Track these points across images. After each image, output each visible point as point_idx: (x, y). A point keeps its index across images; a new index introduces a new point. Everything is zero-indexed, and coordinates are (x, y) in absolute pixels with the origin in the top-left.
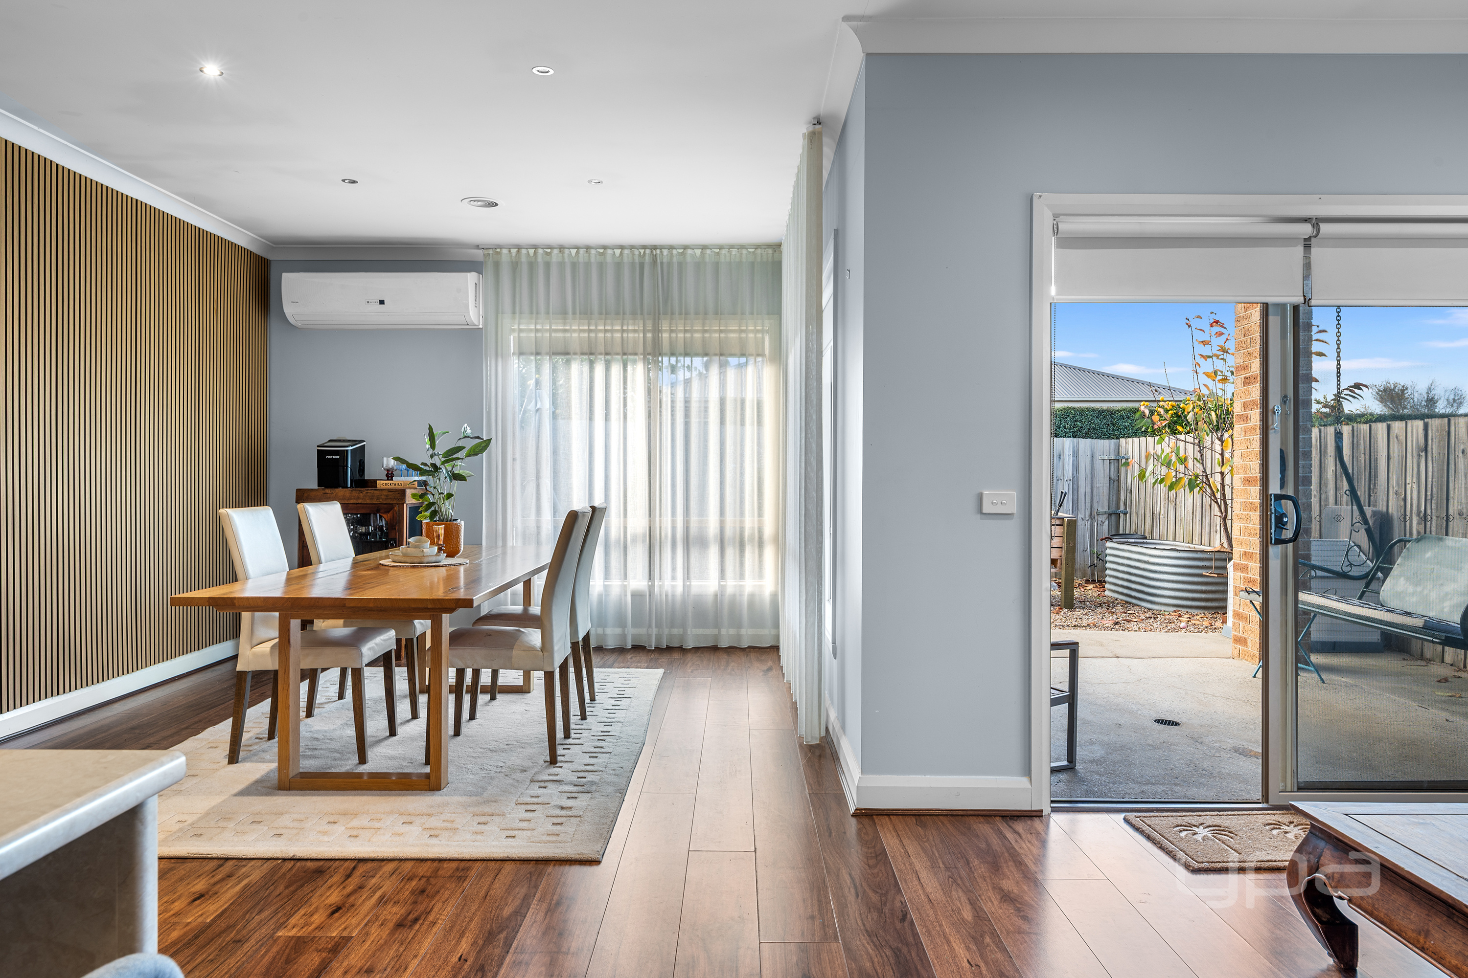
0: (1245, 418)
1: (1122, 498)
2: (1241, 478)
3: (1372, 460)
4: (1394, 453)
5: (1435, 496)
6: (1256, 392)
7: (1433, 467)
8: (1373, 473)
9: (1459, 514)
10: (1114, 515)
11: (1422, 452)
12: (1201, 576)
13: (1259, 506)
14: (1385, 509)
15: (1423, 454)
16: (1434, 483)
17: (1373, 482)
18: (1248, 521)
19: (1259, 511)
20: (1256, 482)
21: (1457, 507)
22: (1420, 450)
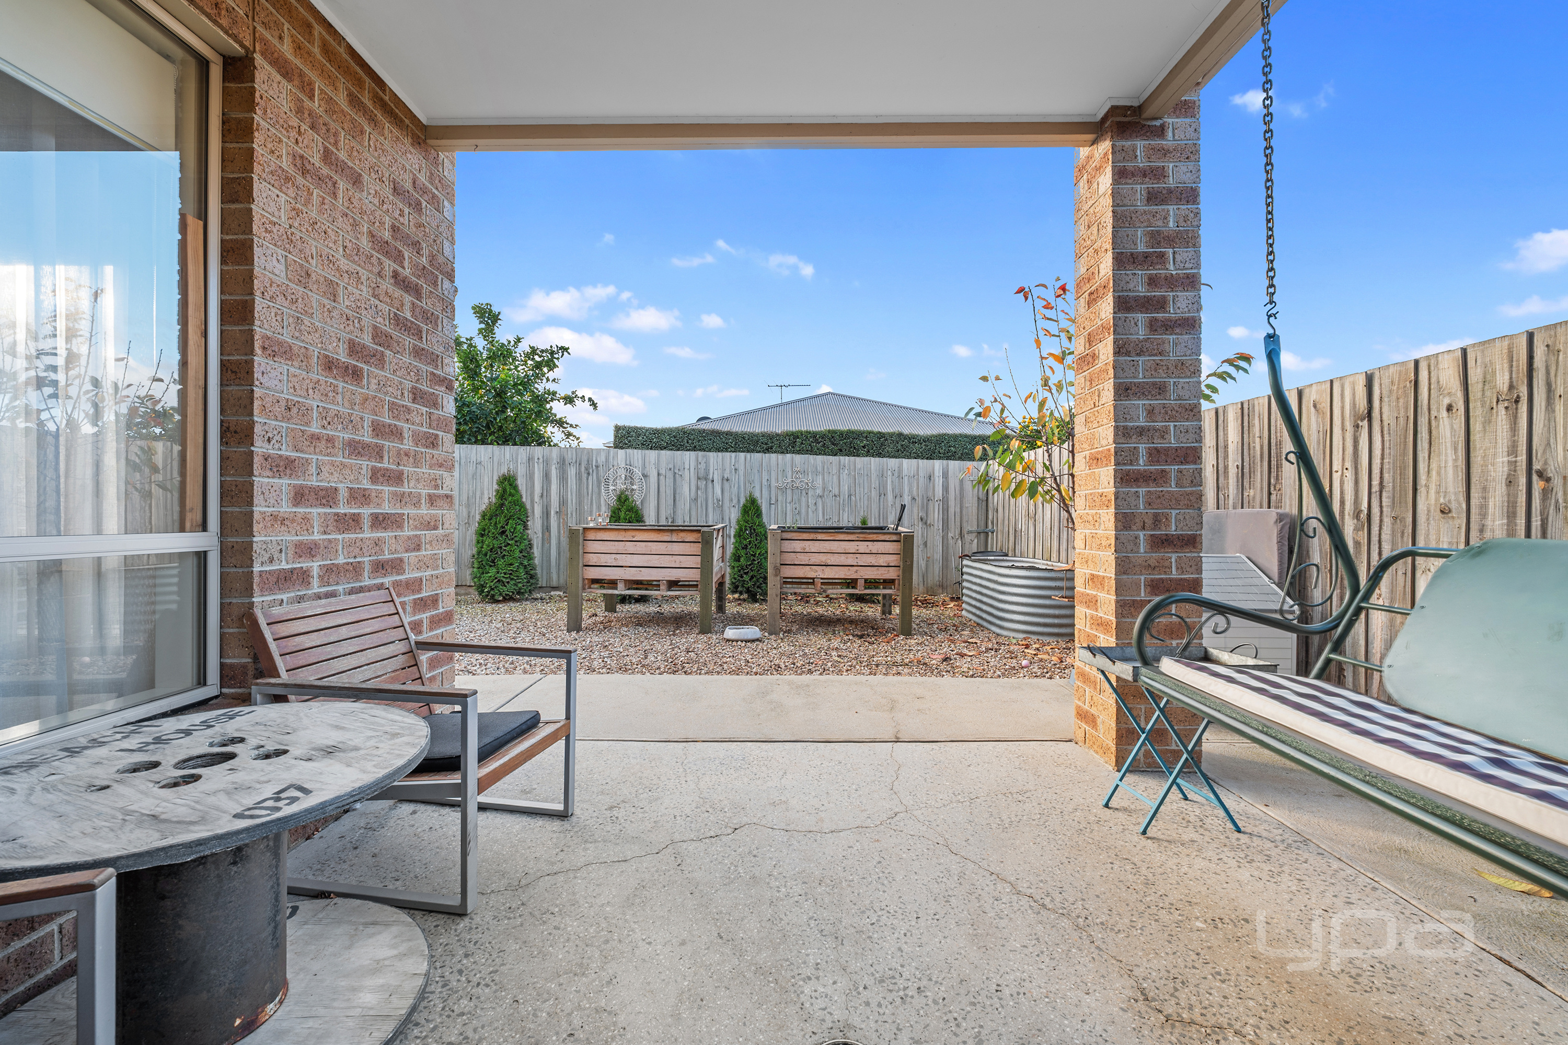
0: (1091, 360)
1: (990, 517)
2: (1085, 458)
3: (1273, 444)
4: (1309, 430)
5: (1389, 485)
6: (1108, 308)
7: (1383, 441)
8: (1274, 463)
9: (1442, 512)
10: (984, 533)
11: (1362, 420)
12: (1049, 597)
13: (1113, 498)
14: (1295, 511)
15: (1365, 423)
16: (1386, 466)
17: (1273, 474)
18: (1097, 524)
19: (1113, 506)
20: (1107, 457)
21: (1437, 500)
22: (1357, 419)
